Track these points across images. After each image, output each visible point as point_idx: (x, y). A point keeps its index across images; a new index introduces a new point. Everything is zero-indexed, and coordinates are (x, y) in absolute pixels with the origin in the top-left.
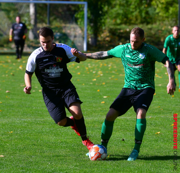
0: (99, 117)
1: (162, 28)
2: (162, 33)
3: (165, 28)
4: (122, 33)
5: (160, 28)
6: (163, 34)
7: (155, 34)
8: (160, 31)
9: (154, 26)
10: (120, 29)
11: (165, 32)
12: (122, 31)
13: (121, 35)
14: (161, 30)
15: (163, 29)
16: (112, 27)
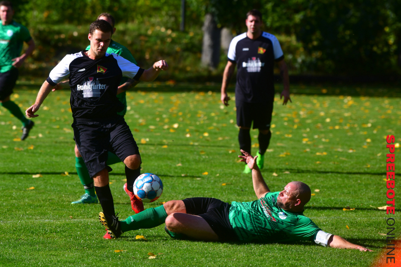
0: (28, 219)
1: (147, 30)
2: (146, 42)
3: (153, 32)
4: (63, 40)
5: (143, 31)
6: (148, 44)
7: (132, 44)
8: (142, 38)
9: (131, 26)
10: (59, 33)
11: (152, 40)
12: (63, 36)
13: (60, 44)
14: (146, 36)
15: (150, 32)
16: (42, 27)
